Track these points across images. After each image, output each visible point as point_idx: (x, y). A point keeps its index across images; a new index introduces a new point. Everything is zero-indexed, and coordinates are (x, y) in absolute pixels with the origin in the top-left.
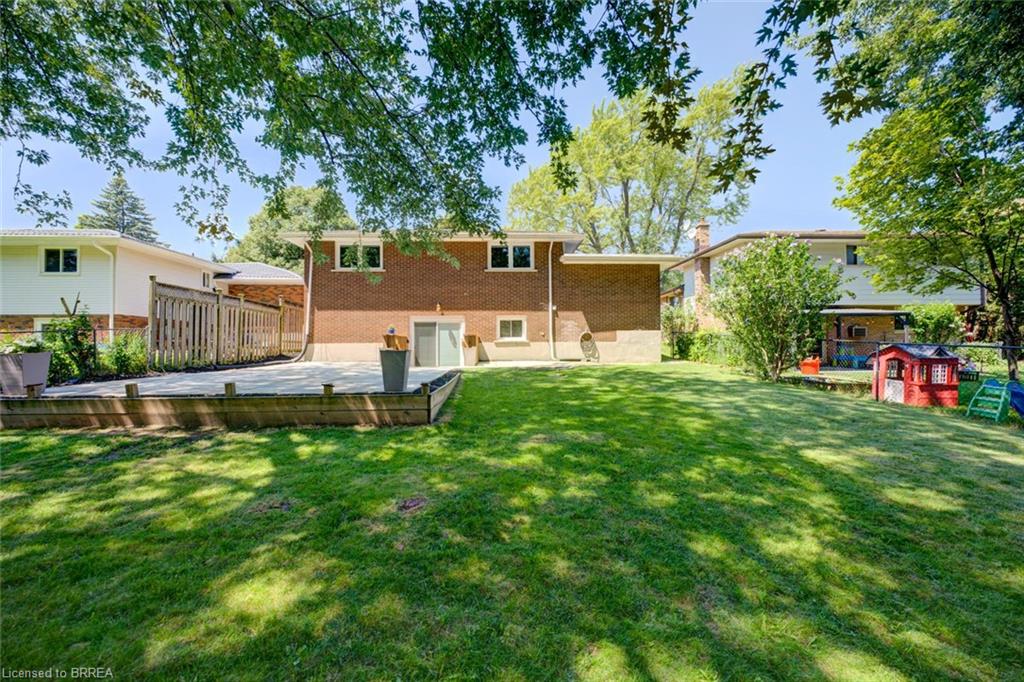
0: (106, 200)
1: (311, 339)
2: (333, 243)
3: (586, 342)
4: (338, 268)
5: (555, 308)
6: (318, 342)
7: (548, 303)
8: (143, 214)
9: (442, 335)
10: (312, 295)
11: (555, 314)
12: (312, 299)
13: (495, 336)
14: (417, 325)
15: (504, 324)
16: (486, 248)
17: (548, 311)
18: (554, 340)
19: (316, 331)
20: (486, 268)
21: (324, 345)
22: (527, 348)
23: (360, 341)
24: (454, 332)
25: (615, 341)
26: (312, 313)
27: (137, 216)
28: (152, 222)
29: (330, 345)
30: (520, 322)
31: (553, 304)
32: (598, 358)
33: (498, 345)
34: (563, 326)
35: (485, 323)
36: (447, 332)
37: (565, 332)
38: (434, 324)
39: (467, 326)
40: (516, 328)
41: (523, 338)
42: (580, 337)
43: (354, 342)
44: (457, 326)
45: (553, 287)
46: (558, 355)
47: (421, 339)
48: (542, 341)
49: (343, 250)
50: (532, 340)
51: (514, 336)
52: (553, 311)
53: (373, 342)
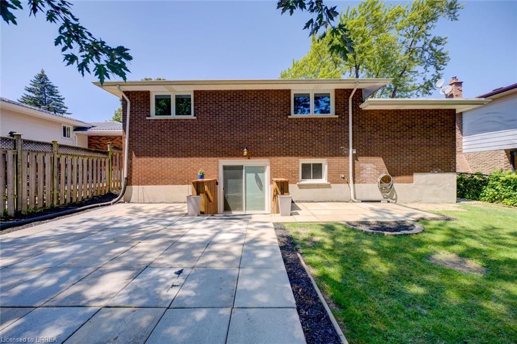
0: (34, 87)
1: (129, 181)
2: (148, 93)
3: (385, 185)
4: (153, 116)
5: (355, 152)
6: (135, 184)
7: (348, 147)
8: (57, 96)
9: (249, 179)
10: (129, 141)
11: (355, 157)
12: (130, 145)
13: (298, 178)
14: (225, 168)
15: (306, 167)
16: (290, 96)
17: (348, 155)
18: (354, 182)
19: (133, 174)
20: (290, 115)
21: (141, 187)
22: (328, 189)
23: (174, 184)
24: (260, 175)
25: (412, 182)
26: (130, 157)
27: (53, 97)
28: (63, 101)
29: (146, 187)
30: (321, 165)
31: (353, 148)
32: (396, 199)
33: (301, 187)
34: (362, 169)
35: (288, 166)
36: (254, 175)
37: (364, 174)
38: (241, 168)
39: (271, 169)
40: (317, 171)
41: (324, 180)
42: (379, 180)
43: (168, 184)
44: (262, 170)
45: (353, 132)
46: (357, 197)
47: (229, 181)
48: (342, 183)
49: (158, 99)
50: (333, 182)
51: (314, 178)
52: (353, 155)
53: (185, 184)
